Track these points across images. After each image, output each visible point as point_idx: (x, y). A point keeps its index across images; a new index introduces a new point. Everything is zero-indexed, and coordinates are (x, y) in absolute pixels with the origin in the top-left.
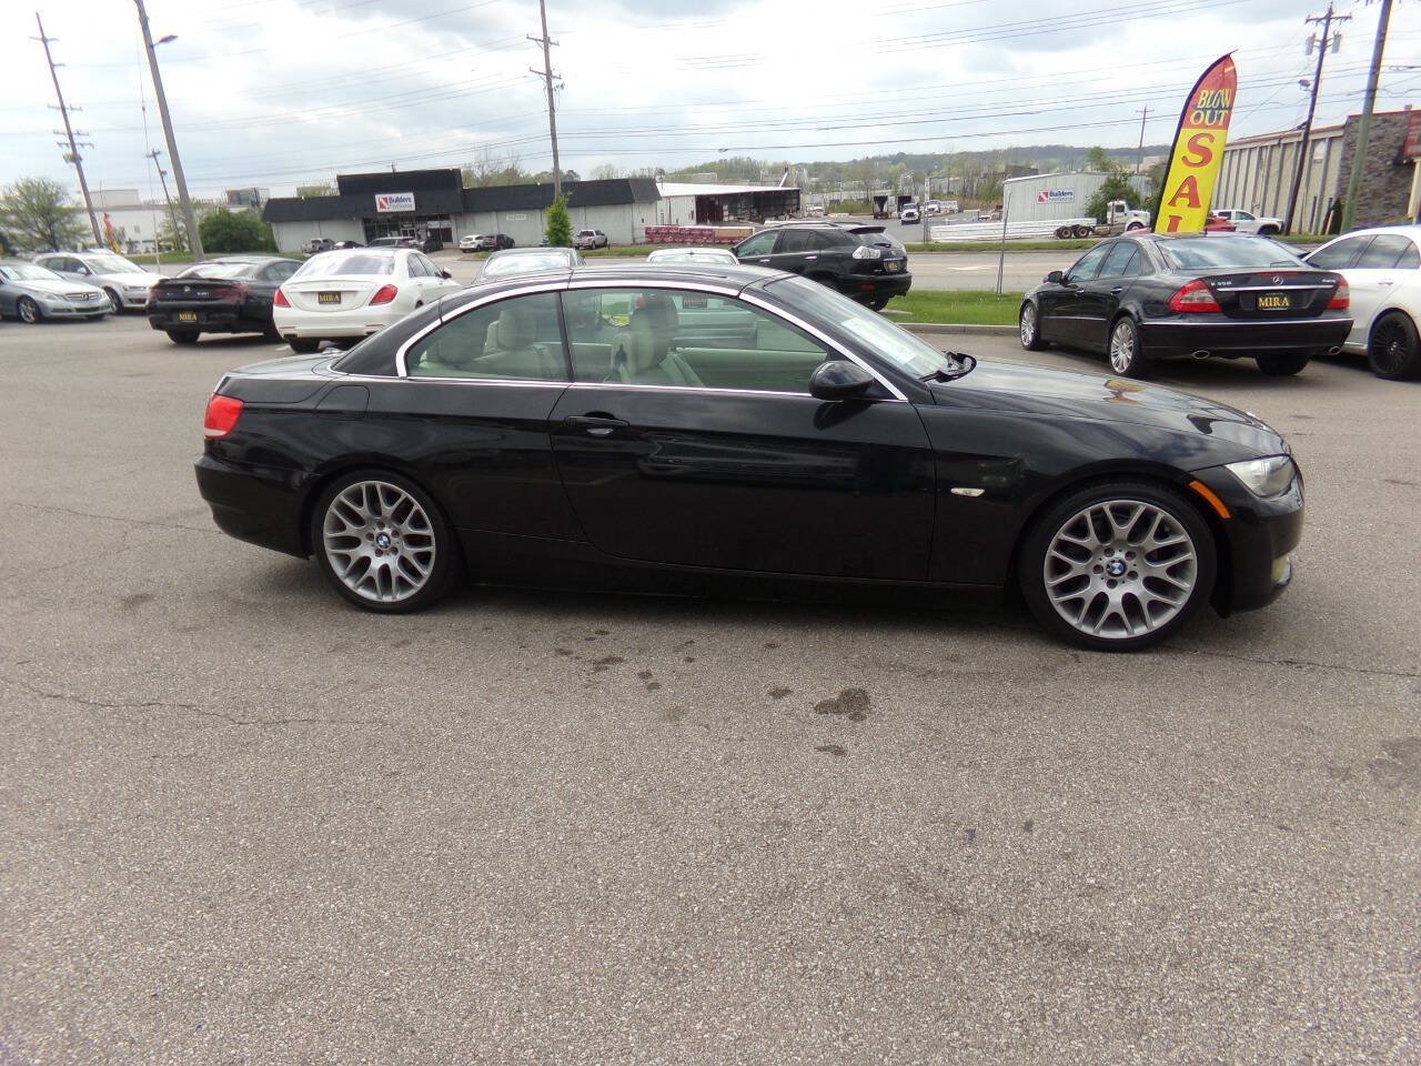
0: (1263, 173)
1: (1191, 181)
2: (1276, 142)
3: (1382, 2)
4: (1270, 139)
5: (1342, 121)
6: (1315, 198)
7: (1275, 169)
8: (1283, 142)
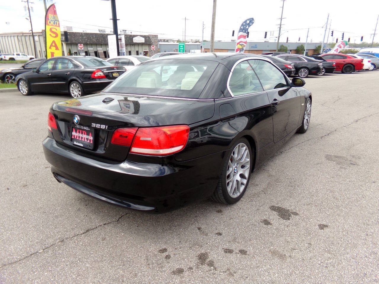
0: (20, 43)
1: (54, 42)
2: (22, 35)
3: (43, 1)
4: (20, 34)
5: (41, 31)
6: (40, 51)
7: (24, 43)
8: (24, 35)
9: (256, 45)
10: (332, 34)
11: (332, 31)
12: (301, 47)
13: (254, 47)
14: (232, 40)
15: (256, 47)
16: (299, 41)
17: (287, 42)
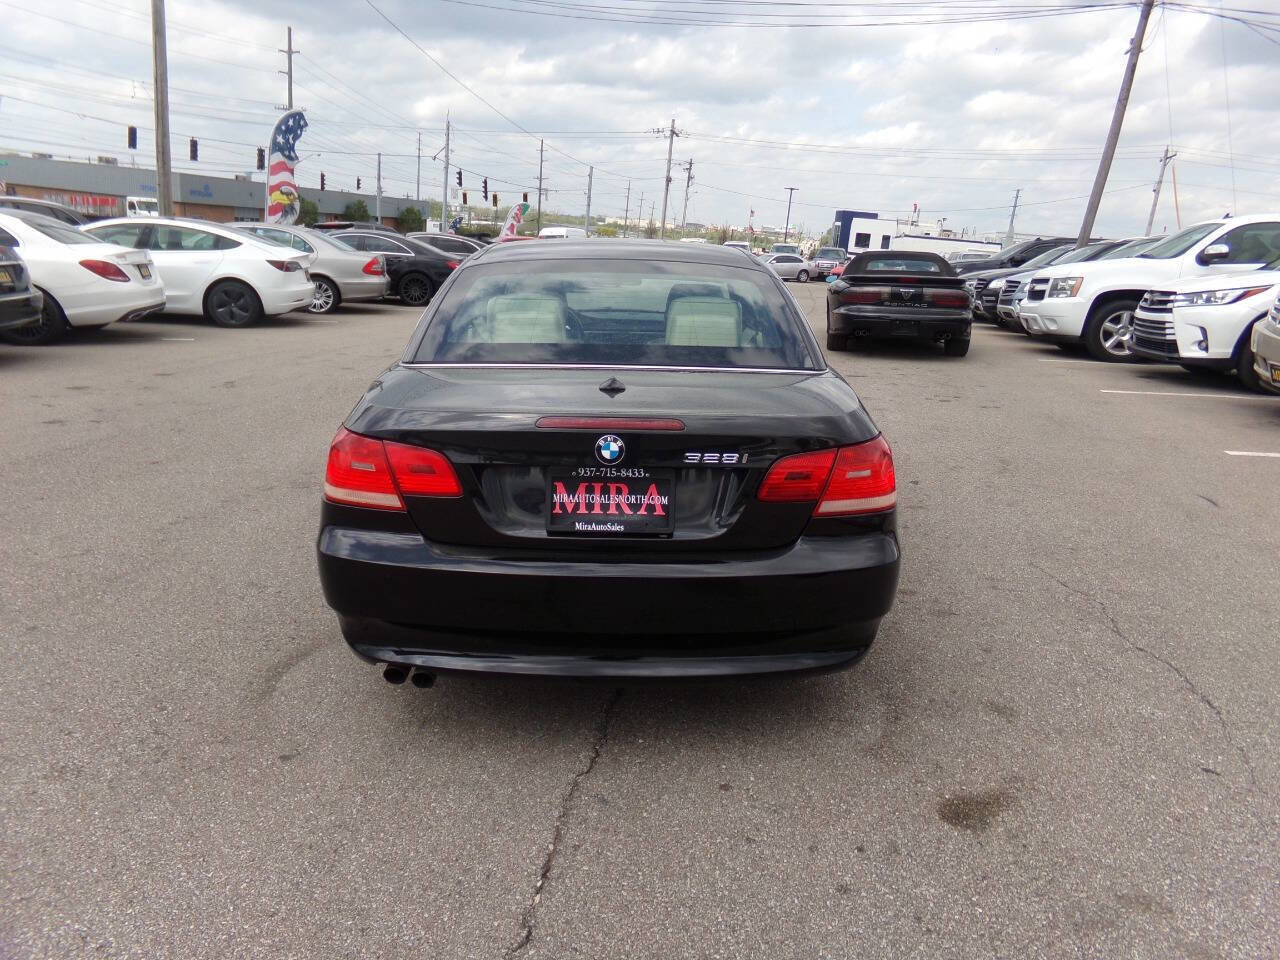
9: (207, 187)
10: (460, 179)
11: (458, 170)
12: (359, 209)
13: (200, 193)
14: (100, 159)
15: (210, 195)
16: (358, 187)
17: (323, 188)
